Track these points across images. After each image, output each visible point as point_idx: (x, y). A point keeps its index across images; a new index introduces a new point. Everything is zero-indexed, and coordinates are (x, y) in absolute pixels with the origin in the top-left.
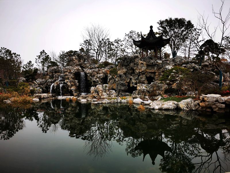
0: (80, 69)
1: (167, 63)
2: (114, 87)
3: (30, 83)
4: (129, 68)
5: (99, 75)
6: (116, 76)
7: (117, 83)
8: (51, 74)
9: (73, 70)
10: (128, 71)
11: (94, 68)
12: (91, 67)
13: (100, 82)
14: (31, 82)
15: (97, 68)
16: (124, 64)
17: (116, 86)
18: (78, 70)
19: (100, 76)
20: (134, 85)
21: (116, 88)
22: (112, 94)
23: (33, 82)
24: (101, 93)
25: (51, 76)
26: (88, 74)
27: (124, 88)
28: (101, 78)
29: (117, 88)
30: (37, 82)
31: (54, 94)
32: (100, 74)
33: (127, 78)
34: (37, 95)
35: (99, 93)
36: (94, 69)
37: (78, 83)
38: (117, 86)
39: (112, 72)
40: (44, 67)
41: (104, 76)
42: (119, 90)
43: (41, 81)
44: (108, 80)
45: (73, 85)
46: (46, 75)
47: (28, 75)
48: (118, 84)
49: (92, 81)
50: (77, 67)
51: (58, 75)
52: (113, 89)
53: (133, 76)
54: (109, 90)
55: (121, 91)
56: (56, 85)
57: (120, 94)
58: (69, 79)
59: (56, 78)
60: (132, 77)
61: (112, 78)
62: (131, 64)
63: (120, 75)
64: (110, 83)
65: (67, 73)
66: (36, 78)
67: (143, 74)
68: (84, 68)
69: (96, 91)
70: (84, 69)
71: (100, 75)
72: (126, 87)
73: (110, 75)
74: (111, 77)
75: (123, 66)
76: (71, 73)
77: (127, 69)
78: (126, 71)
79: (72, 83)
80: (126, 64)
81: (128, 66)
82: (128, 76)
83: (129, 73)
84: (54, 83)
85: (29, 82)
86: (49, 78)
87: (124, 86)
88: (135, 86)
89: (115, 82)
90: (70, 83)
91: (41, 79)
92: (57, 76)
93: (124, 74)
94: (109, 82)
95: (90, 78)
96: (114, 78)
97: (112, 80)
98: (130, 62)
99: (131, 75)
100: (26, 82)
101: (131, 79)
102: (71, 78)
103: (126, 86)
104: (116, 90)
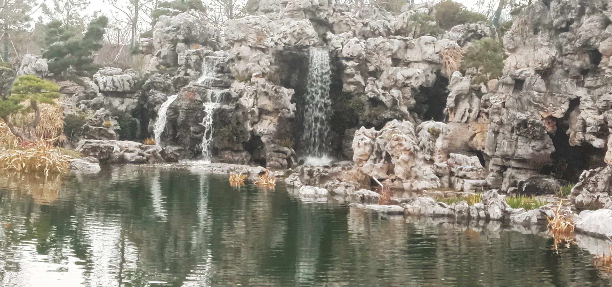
0: (311, 30)
2: (478, 139)
3: (67, 83)
4: (570, 41)
5: (401, 73)
6: (493, 83)
7: (497, 119)
8: (165, 50)
9: (276, 38)
10: (566, 61)
11: (380, 34)
12: (366, 25)
13: (404, 109)
14: (70, 79)
15: (398, 33)
16: (546, 21)
17: (489, 134)
18: (301, 35)
19: (408, 78)
20: (588, 137)
21: (486, 144)
22: (464, 177)
23: (81, 83)
24: (407, 162)
25: (165, 57)
26: (348, 59)
27: (531, 151)
28: (413, 89)
29: (495, 145)
30: (96, 82)
31: (171, 149)
32: (407, 64)
33: (552, 95)
34: (94, 142)
35: (394, 160)
36: (380, 39)
37: (292, 102)
38: (497, 133)
39: (472, 58)
40: (136, 13)
41: (432, 78)
42: (506, 157)
43: (117, 78)
44: (450, 102)
45: (268, 113)
46: (142, 52)
47: (62, 43)
48: (501, 124)
49: (363, 98)
50: (294, 22)
51: (198, 53)
52: (471, 151)
53: (590, 89)
54: (447, 152)
55: (513, 163)
56: (184, 104)
57: (506, 180)
58: (253, 79)
59: (189, 71)
60: (581, 92)
61: (472, 89)
62: (585, 19)
63: (514, 77)
64: (458, 115)
65: (244, 50)
66: (96, 62)
68: (330, 27)
69: (379, 153)
70: (329, 35)
71: (408, 72)
72: (545, 148)
73: (464, 73)
74: (465, 84)
75: (536, 32)
76: (263, 50)
77: (560, 47)
78: (553, 61)
79: (264, 102)
80: (556, 22)
81: (566, 29)
82: (559, 87)
83: (567, 72)
84: (176, 92)
85: (62, 79)
86: (158, 67)
87: (534, 138)
88: (597, 143)
89: (487, 114)
90: (256, 98)
91: (120, 70)
92: (194, 58)
93: (537, 71)
94: (454, 110)
95: (358, 83)
96: (484, 89)
97: (470, 102)
98: (581, 13)
99: (580, 84)
100: (50, 78)
101: (575, 103)
102: (263, 75)
103: (548, 138)
104: (489, 158)
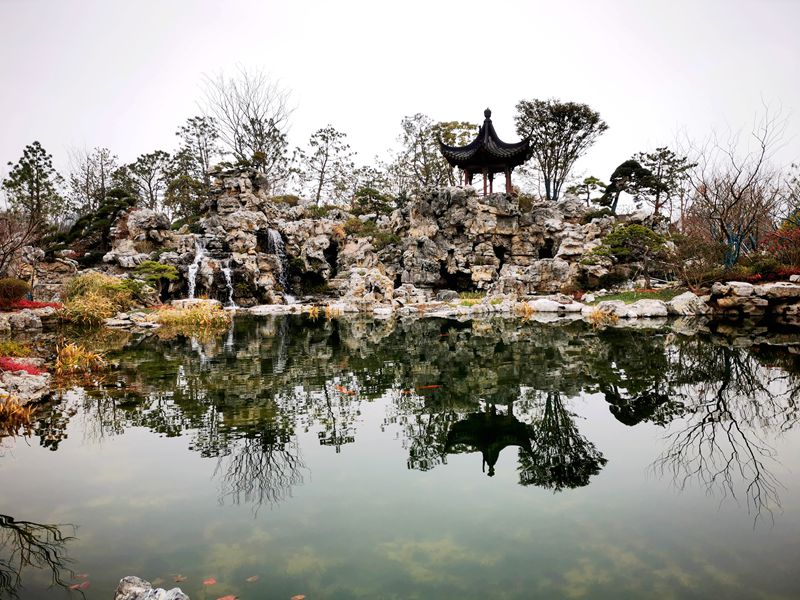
0: (266, 219)
1: (547, 212)
4: (446, 221)
5: (317, 241)
7: (409, 263)
10: (444, 232)
12: (283, 213)
16: (431, 211)
18: (261, 222)
19: (321, 244)
20: (460, 269)
26: (289, 235)
27: (434, 278)
28: (324, 250)
29: (409, 278)
32: (316, 235)
33: (439, 249)
38: (409, 271)
42: (418, 283)
45: (266, 271)
49: (302, 258)
53: (458, 245)
58: (251, 252)
60: (453, 247)
62: (456, 211)
63: (418, 241)
65: (240, 234)
67: (487, 239)
71: (320, 240)
72: (438, 276)
75: (425, 217)
77: (441, 225)
78: (437, 232)
79: (263, 265)
80: (437, 212)
81: (442, 215)
82: (442, 245)
83: (445, 237)
88: (467, 271)
90: (257, 263)
92: (190, 240)
93: (430, 238)
98: (448, 207)
101: (451, 252)
103: (438, 271)
